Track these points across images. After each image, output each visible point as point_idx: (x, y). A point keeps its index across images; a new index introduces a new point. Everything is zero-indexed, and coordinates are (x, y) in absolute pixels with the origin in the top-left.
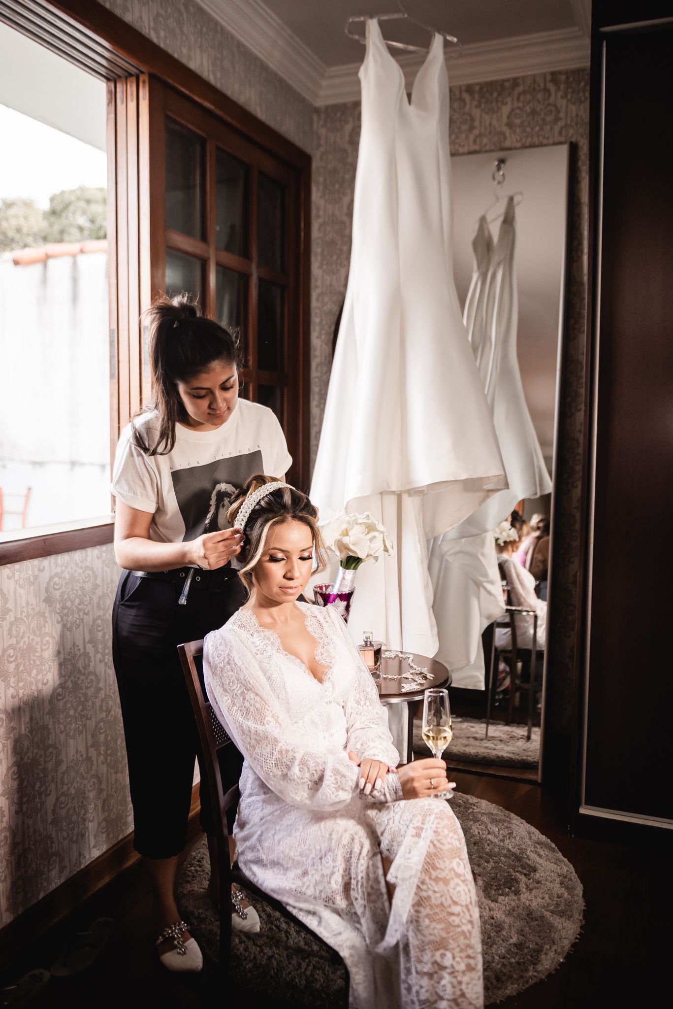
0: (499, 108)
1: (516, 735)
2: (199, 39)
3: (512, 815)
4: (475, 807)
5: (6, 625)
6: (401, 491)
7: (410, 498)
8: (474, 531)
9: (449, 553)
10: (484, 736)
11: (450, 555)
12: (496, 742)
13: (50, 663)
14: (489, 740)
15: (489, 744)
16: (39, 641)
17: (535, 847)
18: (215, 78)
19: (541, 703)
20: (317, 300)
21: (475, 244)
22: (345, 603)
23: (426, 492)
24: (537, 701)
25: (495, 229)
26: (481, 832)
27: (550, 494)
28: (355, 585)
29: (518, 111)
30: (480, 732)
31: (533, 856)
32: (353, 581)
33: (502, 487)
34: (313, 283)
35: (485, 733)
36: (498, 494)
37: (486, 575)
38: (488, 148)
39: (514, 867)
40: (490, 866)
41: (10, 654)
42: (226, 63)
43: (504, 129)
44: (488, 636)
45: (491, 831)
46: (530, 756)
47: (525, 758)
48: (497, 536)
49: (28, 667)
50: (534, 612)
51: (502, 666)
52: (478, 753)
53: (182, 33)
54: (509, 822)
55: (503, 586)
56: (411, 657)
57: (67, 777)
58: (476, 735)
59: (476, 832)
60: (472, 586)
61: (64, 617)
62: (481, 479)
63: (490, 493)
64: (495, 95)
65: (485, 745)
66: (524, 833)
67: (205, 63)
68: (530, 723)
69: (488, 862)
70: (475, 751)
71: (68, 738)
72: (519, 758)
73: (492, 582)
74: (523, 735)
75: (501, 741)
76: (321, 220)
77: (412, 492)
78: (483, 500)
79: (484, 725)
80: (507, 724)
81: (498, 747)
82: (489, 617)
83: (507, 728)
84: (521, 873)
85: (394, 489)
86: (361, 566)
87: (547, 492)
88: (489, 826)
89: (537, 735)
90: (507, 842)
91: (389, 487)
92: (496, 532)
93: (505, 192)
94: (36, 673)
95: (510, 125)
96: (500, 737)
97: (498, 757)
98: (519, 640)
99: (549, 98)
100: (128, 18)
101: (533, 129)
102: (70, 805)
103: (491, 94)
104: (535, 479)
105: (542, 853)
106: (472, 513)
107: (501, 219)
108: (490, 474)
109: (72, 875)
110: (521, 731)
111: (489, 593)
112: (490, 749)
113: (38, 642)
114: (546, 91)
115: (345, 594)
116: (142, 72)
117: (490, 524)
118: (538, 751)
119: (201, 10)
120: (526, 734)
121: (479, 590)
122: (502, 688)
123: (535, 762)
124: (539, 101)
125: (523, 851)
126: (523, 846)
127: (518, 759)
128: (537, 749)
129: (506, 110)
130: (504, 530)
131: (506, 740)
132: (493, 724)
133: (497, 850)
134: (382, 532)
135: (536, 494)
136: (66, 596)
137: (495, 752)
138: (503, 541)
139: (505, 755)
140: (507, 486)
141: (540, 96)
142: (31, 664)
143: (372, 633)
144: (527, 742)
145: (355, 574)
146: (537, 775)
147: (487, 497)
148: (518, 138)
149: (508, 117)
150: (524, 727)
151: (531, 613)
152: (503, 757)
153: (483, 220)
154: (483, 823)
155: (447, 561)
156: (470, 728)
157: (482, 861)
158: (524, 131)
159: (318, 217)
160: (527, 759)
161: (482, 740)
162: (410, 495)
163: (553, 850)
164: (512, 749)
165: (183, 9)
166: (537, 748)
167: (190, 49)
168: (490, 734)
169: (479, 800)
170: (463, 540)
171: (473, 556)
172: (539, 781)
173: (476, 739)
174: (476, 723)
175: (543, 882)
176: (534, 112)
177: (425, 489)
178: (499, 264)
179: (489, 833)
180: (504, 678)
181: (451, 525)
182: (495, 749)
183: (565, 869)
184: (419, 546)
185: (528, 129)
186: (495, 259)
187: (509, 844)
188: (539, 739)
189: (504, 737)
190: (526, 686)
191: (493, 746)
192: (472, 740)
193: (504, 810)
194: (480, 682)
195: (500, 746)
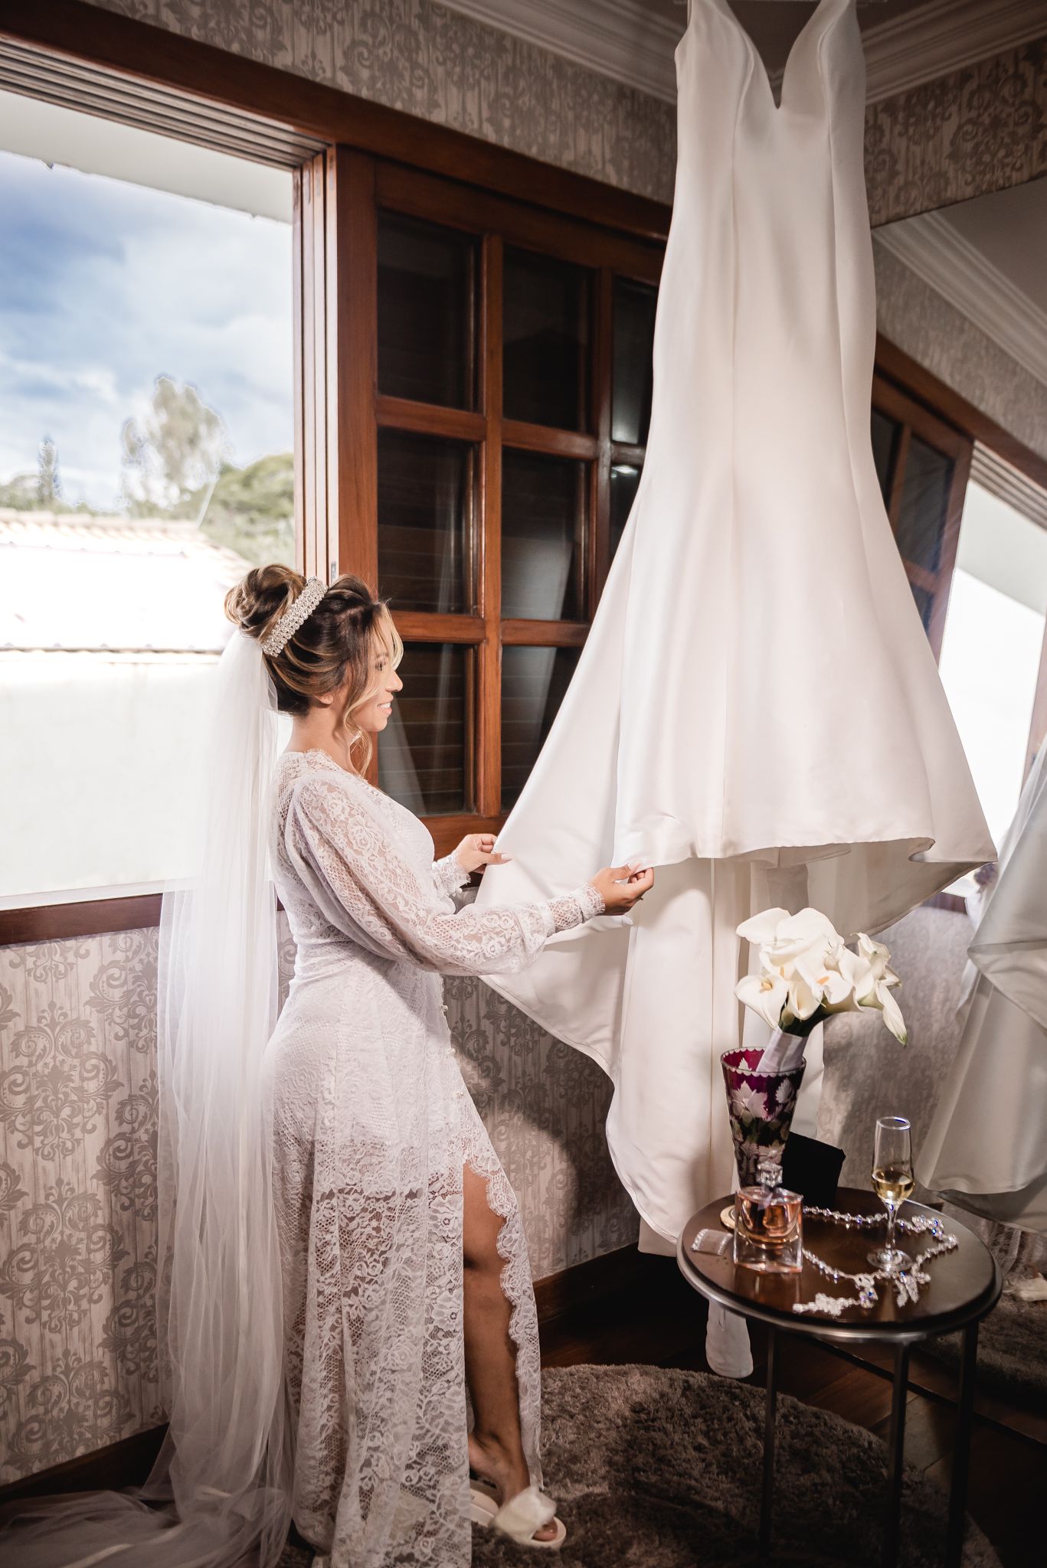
0: (937, 129)
2: (458, 70)
5: (7, 1038)
13: (98, 1100)
16: (78, 1064)
18: (498, 130)
29: (969, 128)
38: (918, 207)
41: (16, 1080)
42: (526, 101)
43: (946, 165)
49: (54, 1103)
53: (414, 65)
57: (137, 1277)
61: (131, 1031)
64: (931, 105)
67: (472, 109)
71: (138, 1219)
94: (69, 1113)
95: (954, 156)
99: (1022, 91)
100: (282, 61)
101: (994, 156)
102: (141, 1322)
103: (925, 106)
109: (145, 1430)
113: (75, 1066)
114: (1018, 77)
116: (329, 145)
119: (462, 20)
124: (1005, 101)
129: (949, 129)
136: (135, 998)
141: (1007, 91)
142: (58, 1099)
148: (969, 178)
149: (952, 143)
158: (979, 163)
165: (415, 24)
167: (433, 89)
176: (996, 123)
185: (987, 158)
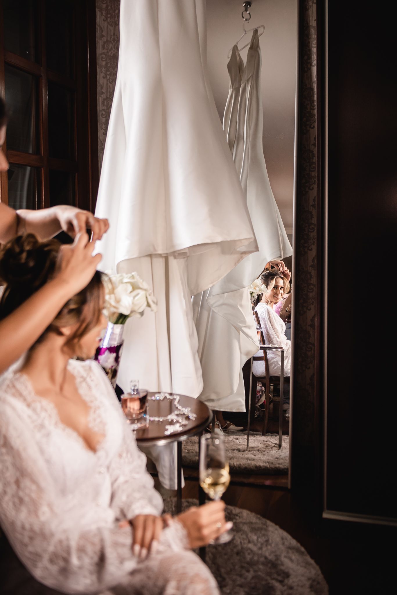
1: (270, 443)
3: (269, 522)
4: (238, 518)
6: (167, 254)
7: (175, 260)
8: (233, 287)
9: (215, 305)
10: (246, 446)
11: (214, 307)
12: (255, 452)
14: (250, 451)
15: (249, 455)
17: (288, 552)
19: (289, 413)
20: (103, 103)
21: (229, 67)
22: (114, 355)
23: (188, 254)
24: (285, 411)
25: (244, 55)
26: (242, 542)
27: (292, 256)
28: (124, 337)
30: (243, 443)
31: (286, 561)
32: (121, 335)
33: (254, 250)
34: (99, 89)
35: (246, 444)
36: (251, 256)
37: (244, 322)
39: (269, 574)
40: (250, 575)
44: (247, 368)
45: (251, 539)
46: (281, 464)
47: (277, 466)
48: (252, 290)
50: (281, 348)
51: (259, 387)
52: (240, 464)
54: (266, 530)
55: (257, 329)
56: (178, 398)
58: (239, 447)
59: (239, 542)
60: (233, 330)
62: (235, 241)
63: (243, 255)
65: (246, 456)
66: (278, 539)
68: (280, 432)
69: (248, 571)
70: (238, 463)
72: (273, 466)
73: (249, 327)
74: (276, 444)
75: (258, 451)
76: (104, 39)
77: (176, 254)
78: (238, 261)
79: (246, 437)
80: (263, 435)
81: (257, 457)
82: (247, 354)
83: (264, 438)
84: (277, 580)
85: (160, 252)
86: (128, 321)
87: (288, 255)
88: (250, 535)
89: (286, 442)
90: (264, 549)
91: (155, 250)
92: (251, 287)
93: (251, 26)
96: (258, 447)
97: (256, 467)
98: (271, 368)
104: (279, 246)
105: (294, 557)
106: (229, 271)
107: (249, 46)
108: (242, 237)
110: (274, 440)
111: (247, 335)
112: (250, 460)
115: (114, 347)
117: (246, 281)
118: (288, 459)
120: (278, 442)
121: (239, 333)
122: (260, 404)
123: (285, 469)
125: (277, 557)
126: (278, 553)
127: (272, 468)
128: (287, 457)
130: (257, 286)
131: (263, 449)
132: (252, 435)
133: (256, 558)
134: (146, 290)
135: (281, 256)
137: (254, 463)
138: (257, 294)
139: (262, 464)
140: (257, 249)
143: (138, 381)
144: (278, 450)
145: (122, 328)
146: (287, 479)
147: (242, 258)
150: (276, 436)
151: (279, 350)
152: (260, 466)
153: (235, 49)
154: (245, 532)
155: (213, 311)
156: (235, 440)
157: (244, 572)
159: (102, 36)
160: (279, 467)
161: (244, 451)
162: (175, 258)
163: (302, 553)
164: (267, 458)
166: (286, 455)
168: (251, 445)
169: (241, 510)
170: (225, 294)
171: (234, 307)
172: (289, 486)
173: (239, 450)
174: (239, 435)
175: (295, 588)
177: (187, 251)
178: (248, 81)
179: (249, 542)
180: (261, 396)
181: (212, 283)
182: (254, 460)
183: (313, 572)
184: (184, 301)
186: (245, 77)
187: (267, 552)
188: (288, 446)
189: (261, 446)
190: (276, 398)
191: (253, 456)
192: (236, 451)
193: (261, 518)
194: (242, 405)
195: (259, 456)
